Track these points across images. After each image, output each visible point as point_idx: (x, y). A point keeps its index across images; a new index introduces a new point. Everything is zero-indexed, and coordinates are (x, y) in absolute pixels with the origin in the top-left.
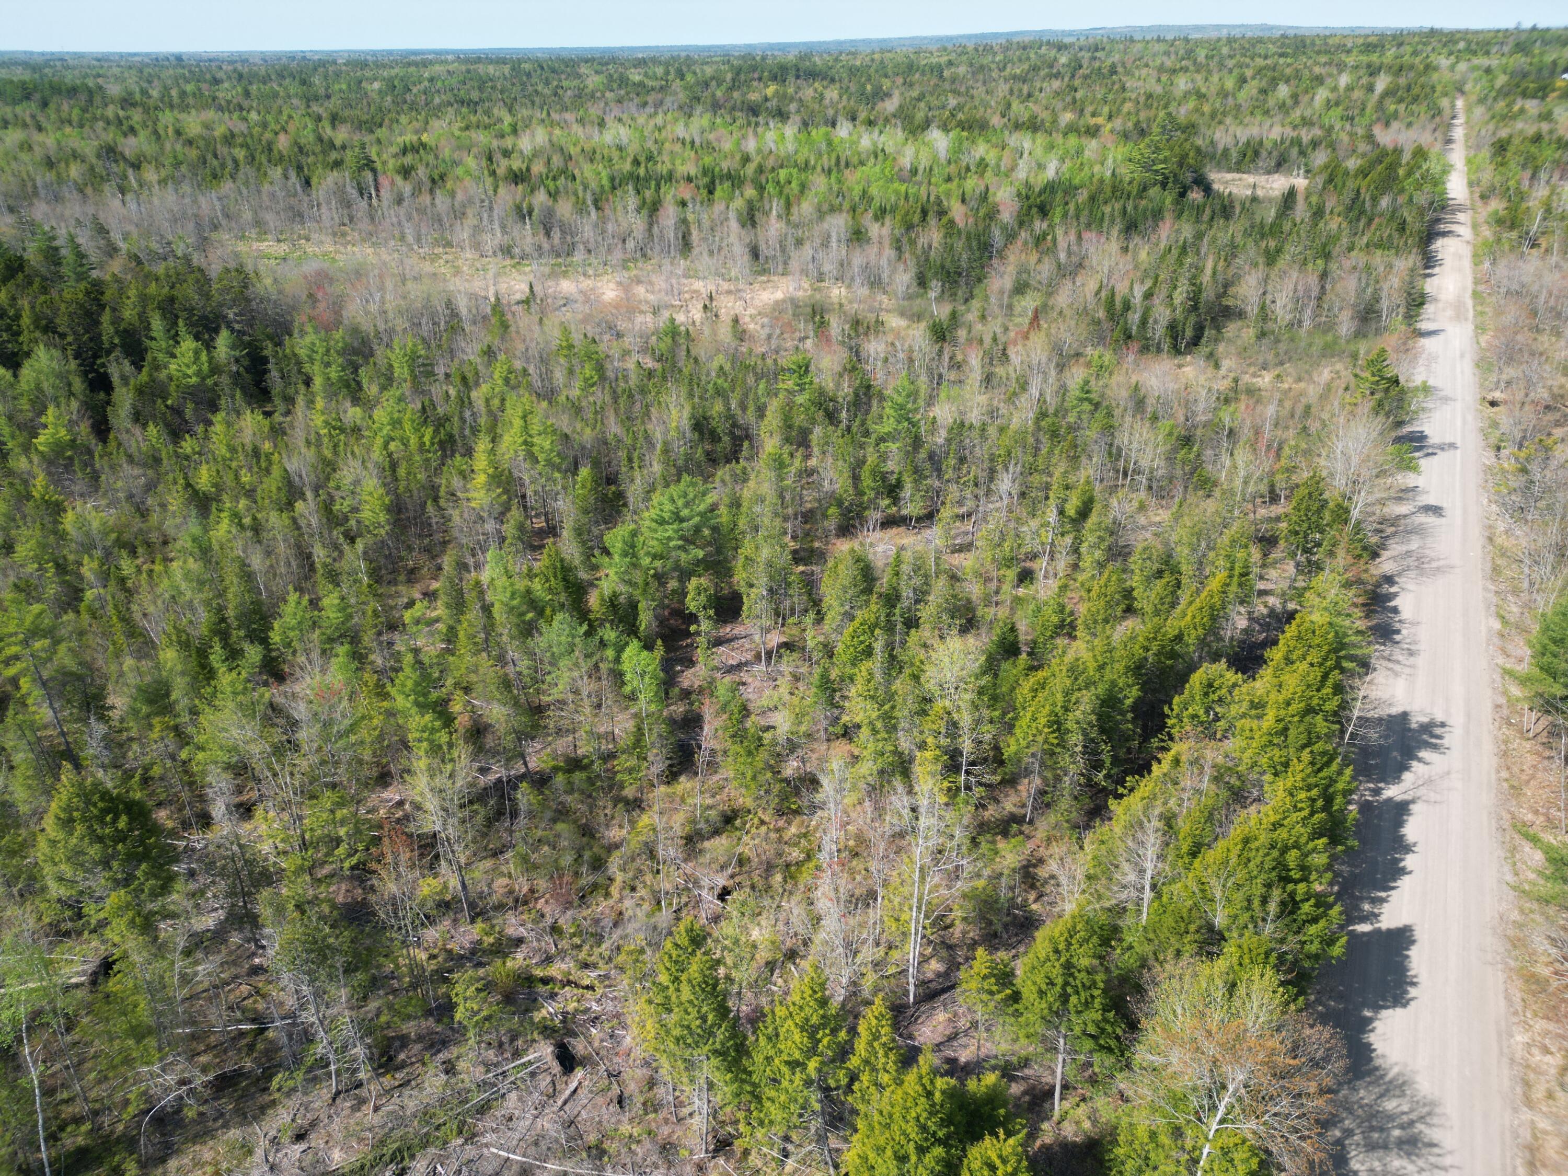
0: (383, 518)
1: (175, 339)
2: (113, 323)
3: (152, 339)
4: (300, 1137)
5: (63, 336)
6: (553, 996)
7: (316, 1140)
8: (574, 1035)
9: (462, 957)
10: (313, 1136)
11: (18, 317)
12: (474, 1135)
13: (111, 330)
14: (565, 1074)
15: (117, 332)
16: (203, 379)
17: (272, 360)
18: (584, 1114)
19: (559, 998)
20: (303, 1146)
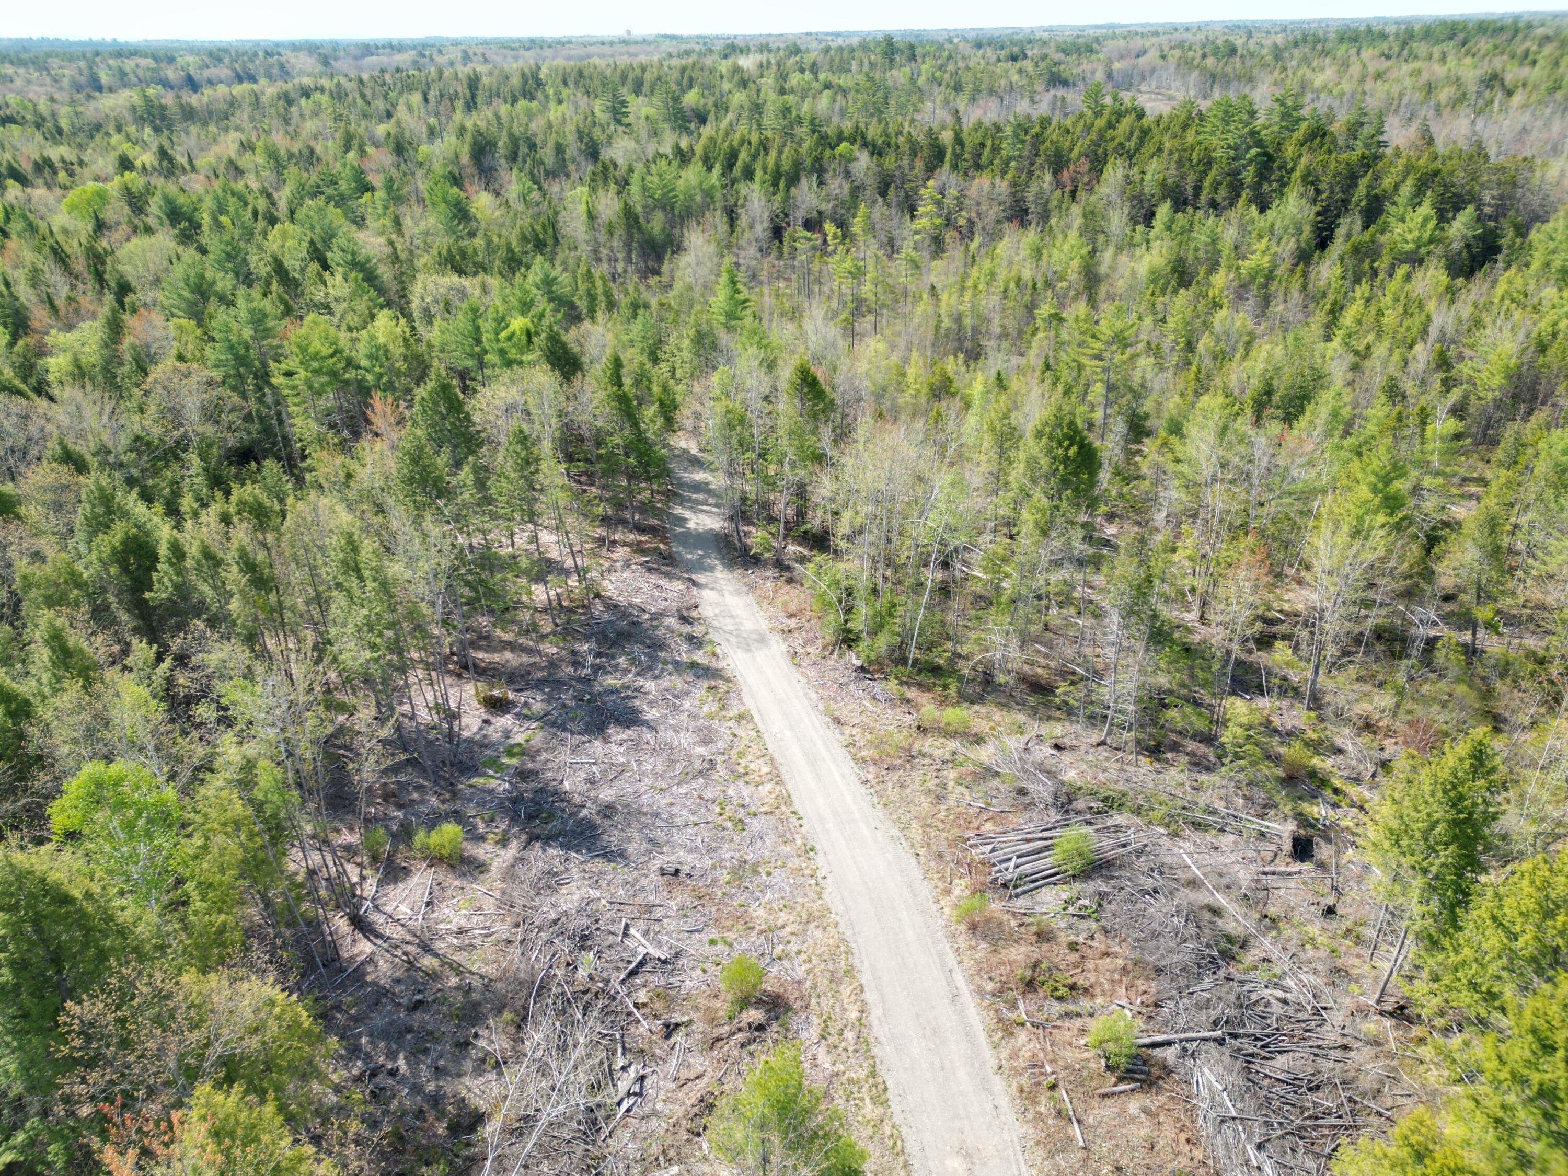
0: (1497, 380)
1: (1415, 206)
2: (1368, 187)
3: (1394, 203)
4: (1057, 747)
5: (1318, 192)
6: (1335, 806)
7: (1066, 757)
8: (1328, 840)
9: (1276, 731)
10: (1066, 753)
11: (1293, 170)
12: (1177, 835)
13: (1364, 192)
14: (1291, 856)
15: (1367, 196)
16: (1419, 247)
17: (1505, 252)
18: (1282, 892)
19: (1339, 811)
20: (1054, 752)
